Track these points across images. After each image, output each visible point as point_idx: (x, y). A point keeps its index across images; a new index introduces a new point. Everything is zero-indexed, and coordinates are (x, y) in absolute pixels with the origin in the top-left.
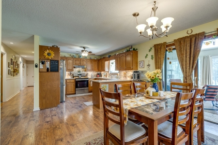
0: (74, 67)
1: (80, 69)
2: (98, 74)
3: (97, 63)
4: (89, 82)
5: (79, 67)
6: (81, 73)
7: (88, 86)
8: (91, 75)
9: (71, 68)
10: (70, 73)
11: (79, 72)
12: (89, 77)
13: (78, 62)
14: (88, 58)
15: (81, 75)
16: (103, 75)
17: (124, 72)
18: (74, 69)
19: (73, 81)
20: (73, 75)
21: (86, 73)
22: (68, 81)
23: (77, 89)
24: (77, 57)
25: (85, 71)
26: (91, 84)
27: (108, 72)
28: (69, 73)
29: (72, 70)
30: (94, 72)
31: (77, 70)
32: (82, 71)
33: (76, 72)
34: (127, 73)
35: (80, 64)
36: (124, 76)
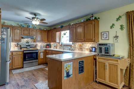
0: (22, 38)
1: (29, 40)
2: (47, 45)
3: (46, 34)
4: (39, 53)
5: (27, 38)
6: (30, 44)
7: (37, 59)
8: (40, 46)
9: (18, 39)
10: (17, 44)
11: (28, 42)
12: (38, 48)
13: (26, 32)
14: (38, 28)
15: (29, 46)
16: (52, 46)
18: (22, 40)
19: (21, 53)
20: (21, 46)
21: (35, 44)
22: (14, 53)
23: (24, 62)
24: (25, 26)
25: (34, 42)
26: (41, 56)
27: (59, 43)
28: (16, 43)
29: (20, 41)
30: (43, 43)
31: (25, 41)
32: (31, 42)
33: (24, 42)
34: (84, 45)
35: (29, 35)
36: (79, 48)
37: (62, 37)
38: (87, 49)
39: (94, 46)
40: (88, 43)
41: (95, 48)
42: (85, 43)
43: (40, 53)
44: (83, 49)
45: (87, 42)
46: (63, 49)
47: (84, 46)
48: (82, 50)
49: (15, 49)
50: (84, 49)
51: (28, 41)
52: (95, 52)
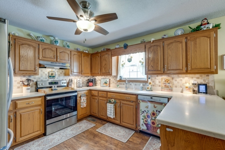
0: (41, 66)
1: (56, 71)
4: (78, 98)
5: (52, 66)
6: (56, 79)
7: (75, 108)
9: (30, 67)
10: (28, 80)
11: (52, 76)
13: (49, 54)
15: (56, 83)
17: (165, 77)
18: (40, 70)
19: (39, 101)
20: (36, 84)
21: (68, 78)
22: (20, 104)
24: (47, 41)
25: (66, 74)
26: (83, 102)
27: (116, 77)
28: (24, 79)
29: (35, 72)
30: (82, 78)
31: (47, 73)
32: (59, 75)
33: (44, 76)
34: (176, 81)
35: (55, 60)
36: (163, 85)
37: (120, 66)
38: (189, 88)
39: (200, 81)
40: (186, 77)
41: (206, 85)
42: (179, 77)
43: (80, 97)
44: (174, 88)
45: (184, 75)
46: (127, 88)
47: (175, 83)
48: (171, 90)
49: (22, 92)
50: (176, 87)
51: (52, 74)
52: (206, 93)
